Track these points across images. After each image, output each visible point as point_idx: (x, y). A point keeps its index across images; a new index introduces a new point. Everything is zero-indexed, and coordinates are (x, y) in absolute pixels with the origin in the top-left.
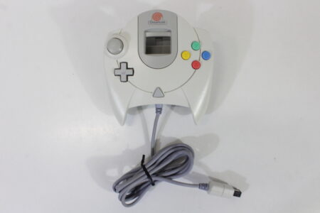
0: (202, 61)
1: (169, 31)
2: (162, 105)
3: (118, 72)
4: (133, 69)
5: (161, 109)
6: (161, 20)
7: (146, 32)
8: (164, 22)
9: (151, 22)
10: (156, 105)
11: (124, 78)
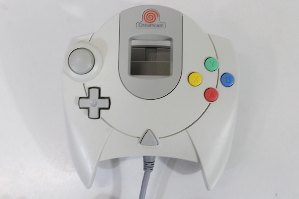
0: (221, 89)
1: (170, 39)
2: (154, 157)
3: (85, 103)
4: (108, 98)
5: (152, 163)
6: (157, 22)
7: (132, 39)
8: (162, 26)
9: (140, 25)
10: (144, 157)
11: (94, 112)
